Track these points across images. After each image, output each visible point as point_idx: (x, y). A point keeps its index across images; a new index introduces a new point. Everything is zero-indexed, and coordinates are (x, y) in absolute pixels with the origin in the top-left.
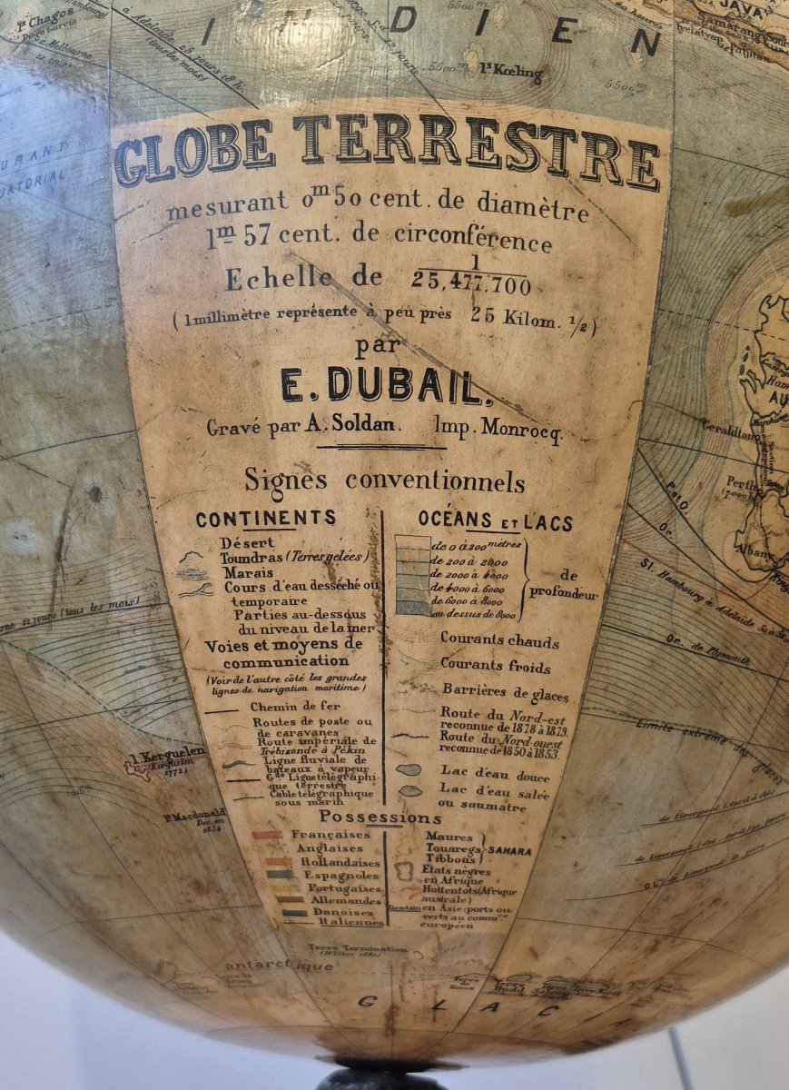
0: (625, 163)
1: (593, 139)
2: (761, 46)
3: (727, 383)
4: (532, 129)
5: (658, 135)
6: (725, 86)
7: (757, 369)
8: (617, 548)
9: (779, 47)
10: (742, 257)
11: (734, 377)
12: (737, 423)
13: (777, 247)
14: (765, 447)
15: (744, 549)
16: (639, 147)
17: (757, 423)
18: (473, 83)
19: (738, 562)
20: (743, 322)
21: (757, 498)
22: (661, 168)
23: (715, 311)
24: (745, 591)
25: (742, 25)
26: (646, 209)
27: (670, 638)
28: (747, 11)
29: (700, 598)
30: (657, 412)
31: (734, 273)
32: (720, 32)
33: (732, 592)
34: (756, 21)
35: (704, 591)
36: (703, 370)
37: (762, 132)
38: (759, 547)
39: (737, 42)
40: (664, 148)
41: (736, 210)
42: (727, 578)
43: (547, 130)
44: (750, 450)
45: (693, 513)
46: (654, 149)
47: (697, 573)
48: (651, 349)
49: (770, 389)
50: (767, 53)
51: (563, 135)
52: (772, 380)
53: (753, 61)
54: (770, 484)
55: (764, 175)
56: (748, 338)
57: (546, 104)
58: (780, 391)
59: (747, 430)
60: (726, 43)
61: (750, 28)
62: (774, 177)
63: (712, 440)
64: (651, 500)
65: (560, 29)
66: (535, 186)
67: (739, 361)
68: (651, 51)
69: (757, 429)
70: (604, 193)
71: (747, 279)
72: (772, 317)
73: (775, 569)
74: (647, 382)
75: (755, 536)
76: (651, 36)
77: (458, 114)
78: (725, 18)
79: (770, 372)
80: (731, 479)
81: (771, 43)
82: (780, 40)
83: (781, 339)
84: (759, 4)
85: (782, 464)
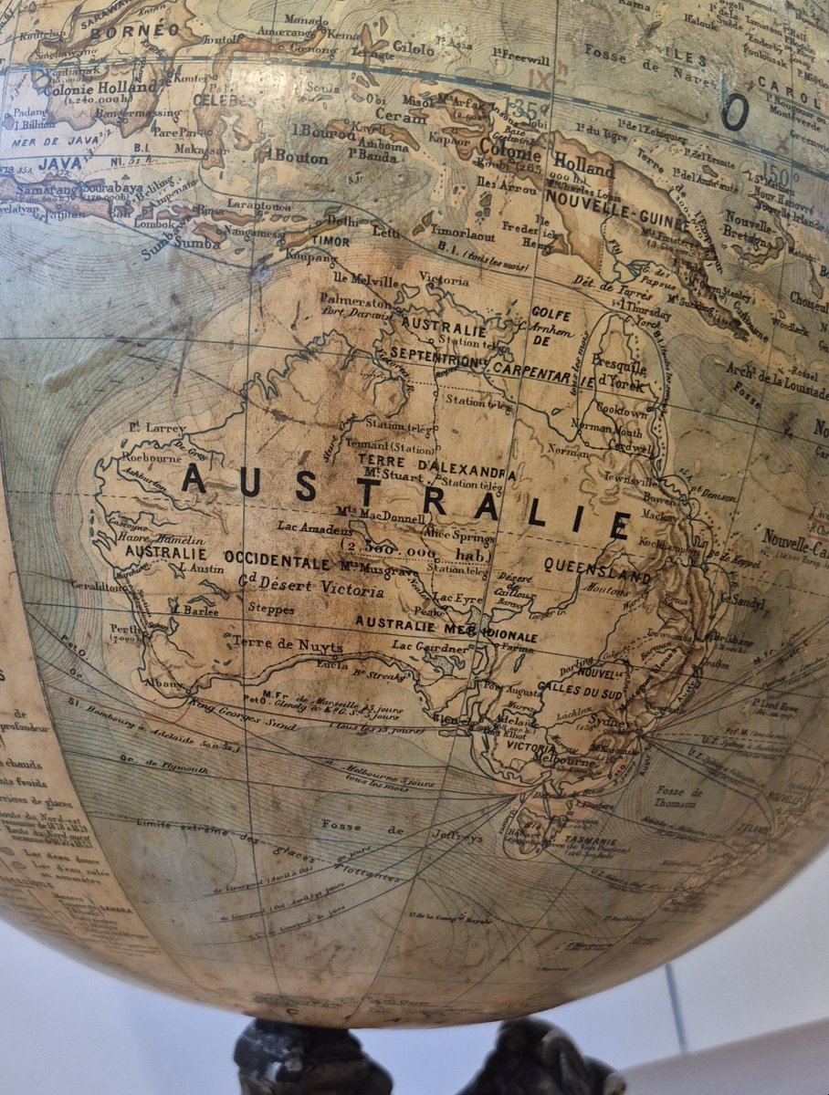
2: (77, 201)
3: (81, 546)
6: (40, 259)
7: (106, 529)
8: (45, 692)
9: (96, 194)
10: (68, 428)
11: (86, 540)
12: (102, 579)
13: (101, 411)
14: (135, 596)
15: (152, 682)
17: (119, 576)
19: (151, 693)
20: (82, 489)
21: (144, 639)
23: (54, 484)
24: (170, 716)
25: (58, 184)
27: (123, 758)
28: (65, 165)
29: (132, 726)
30: (31, 580)
31: (63, 446)
32: (36, 201)
33: (158, 718)
34: (75, 174)
35: (132, 719)
36: (57, 539)
37: (76, 297)
38: (165, 679)
39: (51, 206)
41: (56, 386)
42: (150, 708)
44: (122, 600)
45: (93, 657)
47: (118, 706)
48: (10, 527)
49: (123, 545)
50: (83, 206)
52: (123, 536)
53: (70, 222)
54: (152, 626)
55: (79, 342)
56: (92, 504)
58: (133, 545)
59: (114, 584)
60: (42, 211)
61: (67, 185)
62: (89, 342)
63: (84, 596)
64: (54, 652)
67: (87, 525)
69: (122, 582)
71: (77, 448)
72: (108, 479)
73: (189, 695)
74: (15, 556)
75: (157, 671)
78: (42, 183)
79: (119, 529)
80: (114, 627)
81: (88, 194)
82: (99, 185)
83: (123, 496)
84: (80, 149)
85: (158, 607)
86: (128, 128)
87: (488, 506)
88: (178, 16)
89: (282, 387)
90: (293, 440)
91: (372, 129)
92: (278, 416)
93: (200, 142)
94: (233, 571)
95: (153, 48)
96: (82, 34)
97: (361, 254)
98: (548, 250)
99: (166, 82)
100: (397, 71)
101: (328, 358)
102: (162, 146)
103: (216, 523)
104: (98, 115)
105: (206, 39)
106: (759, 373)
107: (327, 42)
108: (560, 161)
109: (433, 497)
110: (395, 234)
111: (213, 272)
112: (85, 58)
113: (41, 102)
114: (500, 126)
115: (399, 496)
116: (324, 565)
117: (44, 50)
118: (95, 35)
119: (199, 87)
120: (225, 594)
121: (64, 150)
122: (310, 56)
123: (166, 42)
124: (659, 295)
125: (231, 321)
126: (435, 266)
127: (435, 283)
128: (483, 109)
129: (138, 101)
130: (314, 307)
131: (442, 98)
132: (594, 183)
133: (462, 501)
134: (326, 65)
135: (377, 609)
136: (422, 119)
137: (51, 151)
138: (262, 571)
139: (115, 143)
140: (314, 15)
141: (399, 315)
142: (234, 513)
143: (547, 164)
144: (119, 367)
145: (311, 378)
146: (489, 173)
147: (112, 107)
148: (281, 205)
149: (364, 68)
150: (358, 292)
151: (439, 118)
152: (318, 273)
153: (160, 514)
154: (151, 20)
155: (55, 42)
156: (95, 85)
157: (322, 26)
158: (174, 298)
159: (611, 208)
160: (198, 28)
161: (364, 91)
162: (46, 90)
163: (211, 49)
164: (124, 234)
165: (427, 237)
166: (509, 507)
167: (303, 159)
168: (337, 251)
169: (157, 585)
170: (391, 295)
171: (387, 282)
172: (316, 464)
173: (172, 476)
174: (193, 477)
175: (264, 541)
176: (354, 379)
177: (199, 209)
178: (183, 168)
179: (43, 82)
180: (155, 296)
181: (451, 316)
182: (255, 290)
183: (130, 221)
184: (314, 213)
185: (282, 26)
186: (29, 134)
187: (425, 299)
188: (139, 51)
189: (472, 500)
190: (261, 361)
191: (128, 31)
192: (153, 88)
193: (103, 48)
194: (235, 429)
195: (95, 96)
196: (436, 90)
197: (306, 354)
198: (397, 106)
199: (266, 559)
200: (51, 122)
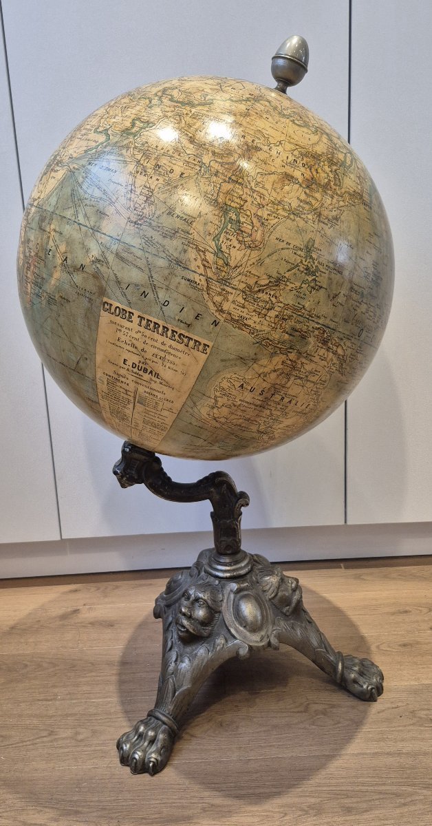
0: (201, 348)
1: (196, 341)
2: (244, 327)
3: (211, 390)
4: (184, 336)
5: (211, 344)
6: (230, 336)
7: (218, 389)
8: (182, 408)
9: (248, 327)
10: (221, 369)
11: (213, 389)
12: (211, 396)
13: (230, 369)
14: (216, 401)
15: (208, 415)
16: (205, 345)
18: (175, 323)
20: (217, 380)
21: (213, 408)
22: (208, 350)
23: (212, 377)
24: (208, 420)
25: (241, 322)
26: (203, 357)
27: (191, 423)
28: (244, 318)
30: (194, 391)
31: (218, 372)
32: (234, 323)
33: (205, 420)
34: (245, 321)
35: (198, 418)
36: (206, 386)
37: (235, 346)
38: (212, 415)
39: (237, 326)
40: (211, 346)
41: (222, 361)
42: (204, 418)
43: (187, 337)
44: (214, 401)
45: (199, 407)
46: (208, 346)
47: (197, 416)
48: (196, 381)
49: (220, 392)
50: (244, 329)
51: (190, 339)
53: (240, 331)
54: (216, 406)
55: (232, 355)
56: (218, 384)
57: (188, 332)
58: (222, 393)
59: (213, 398)
60: (235, 326)
61: (243, 323)
62: (234, 356)
63: (205, 397)
64: (190, 403)
65: (197, 316)
66: (181, 347)
67: (214, 387)
68: (216, 326)
69: (216, 398)
70: (195, 352)
71: (221, 373)
72: (224, 381)
73: (215, 418)
74: (194, 386)
75: (211, 413)
76: (217, 322)
77: (170, 329)
78: (237, 320)
79: (221, 390)
80: (208, 404)
81: (246, 327)
82: (250, 326)
83: (225, 384)
84: (248, 317)
85: (220, 404)
86: (260, 316)
87: (290, 402)
88: (278, 295)
89: (268, 376)
90: (265, 385)
91: (306, 332)
92: (264, 380)
93: (273, 325)
94: (239, 403)
95: (271, 300)
96: (256, 289)
97: (292, 356)
98: (322, 360)
99: (271, 309)
100: (313, 321)
101: (278, 373)
102: (266, 323)
103: (241, 394)
104: (255, 311)
105: (281, 302)
107: (303, 311)
108: (332, 344)
109: (283, 399)
110: (300, 353)
111: (265, 352)
112: (256, 296)
113: (243, 301)
114: (326, 335)
115: (277, 398)
116: (257, 406)
117: (247, 289)
118: (259, 291)
119: (277, 313)
120: (235, 406)
121: (244, 315)
122: (300, 313)
123: (273, 299)
124: (335, 369)
125: (264, 361)
126: (304, 360)
127: (302, 363)
128: (324, 331)
129: (264, 311)
130: (280, 363)
131: (319, 328)
132: (335, 348)
133: (286, 400)
134: (302, 316)
135: (261, 414)
136: (313, 332)
137: (242, 314)
138: (245, 404)
139: (256, 318)
140: (303, 304)
141: (294, 368)
142: (246, 394)
143: (330, 344)
144: (238, 362)
145: (273, 376)
146: (320, 345)
147: (258, 310)
148: (283, 343)
149: (308, 319)
150: (289, 362)
151: (316, 332)
152: (284, 357)
153: (231, 390)
154: (272, 293)
155: (249, 287)
156: (256, 303)
157: (304, 307)
158: (255, 354)
159: (335, 353)
160: (282, 300)
161: (306, 324)
162: (245, 299)
163: (282, 305)
164: (250, 338)
165: (305, 355)
166: (294, 402)
167: (290, 335)
168: (289, 354)
169: (221, 401)
170: (294, 364)
171: (295, 362)
172: (266, 390)
173: (237, 384)
174: (242, 386)
175: (248, 399)
176: (281, 377)
177: (268, 339)
178: (267, 329)
179: (245, 297)
180: (252, 352)
181: (302, 370)
182: (271, 357)
183: (253, 336)
184: (288, 346)
185: (297, 305)
186: (238, 308)
187: (299, 366)
188: (268, 300)
189: (289, 400)
190: (266, 370)
191: (267, 293)
192: (268, 310)
193: (260, 295)
194: (254, 381)
195: (255, 306)
196: (318, 326)
197: (275, 371)
198: (310, 329)
199: (247, 402)
200: (244, 308)
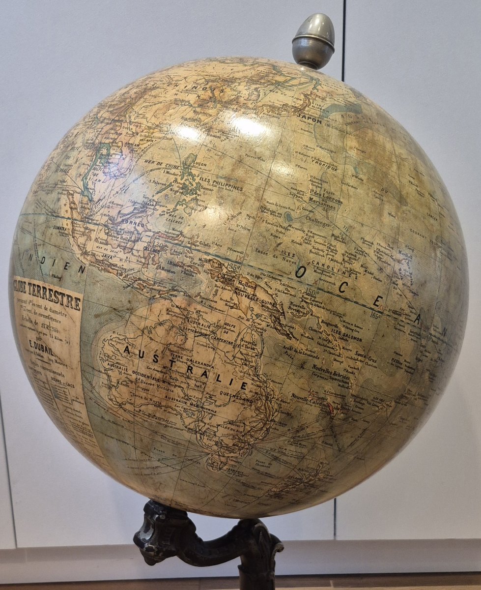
0: (73, 303)
1: (69, 296)
2: (110, 268)
3: (97, 360)
4: (58, 292)
5: (80, 296)
6: (98, 282)
7: (103, 357)
8: (84, 394)
9: (114, 268)
10: (98, 328)
11: (98, 358)
12: (101, 370)
13: (106, 326)
14: (109, 376)
15: (111, 400)
16: (77, 299)
17: (105, 370)
18: (50, 279)
19: (110, 402)
20: (99, 345)
21: (110, 388)
22: (80, 304)
23: (92, 342)
24: (115, 410)
25: (106, 262)
26: (78, 314)
27: (102, 417)
28: (108, 257)
29: (105, 409)
30: (84, 364)
31: (96, 333)
32: (99, 265)
33: (112, 409)
34: (110, 261)
35: (105, 408)
36: (91, 356)
37: (105, 294)
38: (114, 400)
39: (103, 268)
40: (82, 300)
41: (97, 316)
42: (110, 406)
43: (61, 293)
44: (105, 376)
45: (96, 388)
46: (79, 300)
47: (102, 403)
48: (80, 349)
49: (107, 362)
50: (111, 270)
51: (63, 295)
52: (107, 360)
53: (107, 274)
54: (112, 385)
55: (104, 307)
56: (101, 350)
57: (61, 287)
58: (110, 363)
59: (103, 371)
60: (100, 269)
61: (108, 263)
62: (106, 307)
63: (96, 373)
64: (88, 385)
65: (66, 266)
66: (57, 307)
67: (99, 355)
68: (82, 272)
69: (106, 372)
70: (69, 310)
71: (99, 334)
72: (106, 344)
73: (120, 406)
74: (80, 357)
75: (112, 397)
76: (83, 267)
77: (47, 288)
78: (102, 261)
79: (107, 358)
80: (103, 383)
81: (112, 267)
82: (116, 265)
83: (109, 350)
84: (113, 254)
85: (114, 380)
86: (126, 251)
87: (205, 374)
88: (144, 222)
89: (153, 331)
90: (154, 346)
91: (188, 266)
92: (151, 339)
93: (143, 260)
94: (134, 376)
95: (136, 230)
96: (120, 220)
97: (179, 300)
98: (232, 307)
99: (138, 241)
100: (199, 251)
101: (166, 326)
102: (134, 259)
103: (131, 363)
104: (119, 246)
105: (150, 231)
106: (294, 349)
107: (182, 238)
108: (240, 283)
109: (190, 369)
110: (190, 296)
111: (140, 297)
112: (119, 227)
113: (105, 237)
114: (225, 271)
115: (181, 367)
116: (158, 380)
117: (109, 221)
118: (123, 221)
119: (146, 245)
120: (132, 382)
121: (109, 253)
122: (176, 242)
123: (140, 229)
124: (264, 324)
125: (142, 311)
126: (199, 307)
127: (198, 312)
128: (221, 265)
129: (129, 245)
130: (164, 312)
131: (210, 260)
132: (250, 291)
133: (198, 371)
134: (180, 245)
135: (171, 395)
136: (203, 266)
137: (105, 252)
138: (142, 378)
139: (122, 255)
140: (180, 229)
141: (187, 318)
142: (136, 361)
143: (236, 284)
144: (113, 316)
145: (161, 331)
146: (219, 284)
147: (123, 244)
148: (161, 282)
149: (190, 248)
150: (177, 310)
151: (208, 266)
152: (167, 303)
153: (117, 357)
154: (138, 221)
155: (112, 219)
156: (120, 236)
157: (181, 233)
158: (129, 302)
159: (253, 298)
160: (150, 227)
161: (189, 255)
162: (107, 234)
163: (151, 234)
164: (119, 281)
165: (198, 299)
166: (211, 375)
167: (169, 271)
168: (173, 298)
169: (115, 375)
170: (185, 313)
171: (185, 309)
172: (159, 353)
173: (122, 348)
174: (127, 349)
175: (143, 370)
176: (172, 333)
177: (139, 279)
178: (137, 267)
179: (107, 231)
180: (124, 299)
181: (201, 321)
182: (150, 304)
183: (121, 278)
184: (169, 287)
185: (171, 231)
186: (101, 245)
187: (195, 316)
188: (133, 230)
189: (201, 371)
190: (149, 323)
191: (131, 222)
192: (134, 242)
193: (124, 226)
194: (139, 340)
195: (119, 239)
196: (210, 257)
197: (161, 324)
198: (196, 261)
199: (142, 375)
200: (107, 244)
